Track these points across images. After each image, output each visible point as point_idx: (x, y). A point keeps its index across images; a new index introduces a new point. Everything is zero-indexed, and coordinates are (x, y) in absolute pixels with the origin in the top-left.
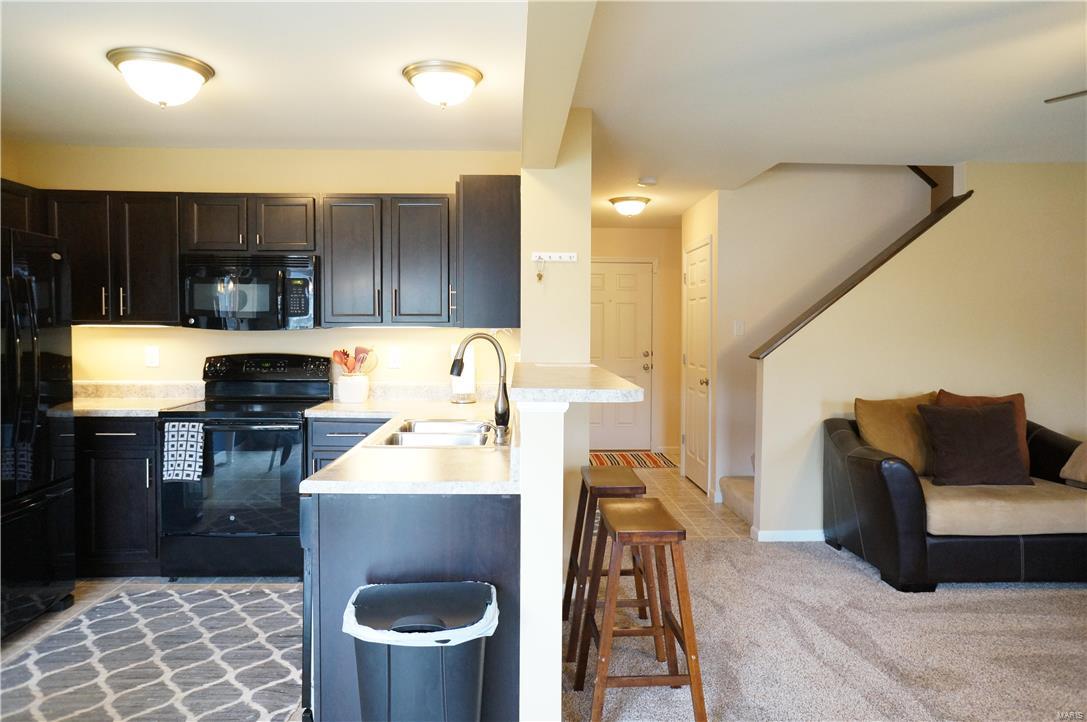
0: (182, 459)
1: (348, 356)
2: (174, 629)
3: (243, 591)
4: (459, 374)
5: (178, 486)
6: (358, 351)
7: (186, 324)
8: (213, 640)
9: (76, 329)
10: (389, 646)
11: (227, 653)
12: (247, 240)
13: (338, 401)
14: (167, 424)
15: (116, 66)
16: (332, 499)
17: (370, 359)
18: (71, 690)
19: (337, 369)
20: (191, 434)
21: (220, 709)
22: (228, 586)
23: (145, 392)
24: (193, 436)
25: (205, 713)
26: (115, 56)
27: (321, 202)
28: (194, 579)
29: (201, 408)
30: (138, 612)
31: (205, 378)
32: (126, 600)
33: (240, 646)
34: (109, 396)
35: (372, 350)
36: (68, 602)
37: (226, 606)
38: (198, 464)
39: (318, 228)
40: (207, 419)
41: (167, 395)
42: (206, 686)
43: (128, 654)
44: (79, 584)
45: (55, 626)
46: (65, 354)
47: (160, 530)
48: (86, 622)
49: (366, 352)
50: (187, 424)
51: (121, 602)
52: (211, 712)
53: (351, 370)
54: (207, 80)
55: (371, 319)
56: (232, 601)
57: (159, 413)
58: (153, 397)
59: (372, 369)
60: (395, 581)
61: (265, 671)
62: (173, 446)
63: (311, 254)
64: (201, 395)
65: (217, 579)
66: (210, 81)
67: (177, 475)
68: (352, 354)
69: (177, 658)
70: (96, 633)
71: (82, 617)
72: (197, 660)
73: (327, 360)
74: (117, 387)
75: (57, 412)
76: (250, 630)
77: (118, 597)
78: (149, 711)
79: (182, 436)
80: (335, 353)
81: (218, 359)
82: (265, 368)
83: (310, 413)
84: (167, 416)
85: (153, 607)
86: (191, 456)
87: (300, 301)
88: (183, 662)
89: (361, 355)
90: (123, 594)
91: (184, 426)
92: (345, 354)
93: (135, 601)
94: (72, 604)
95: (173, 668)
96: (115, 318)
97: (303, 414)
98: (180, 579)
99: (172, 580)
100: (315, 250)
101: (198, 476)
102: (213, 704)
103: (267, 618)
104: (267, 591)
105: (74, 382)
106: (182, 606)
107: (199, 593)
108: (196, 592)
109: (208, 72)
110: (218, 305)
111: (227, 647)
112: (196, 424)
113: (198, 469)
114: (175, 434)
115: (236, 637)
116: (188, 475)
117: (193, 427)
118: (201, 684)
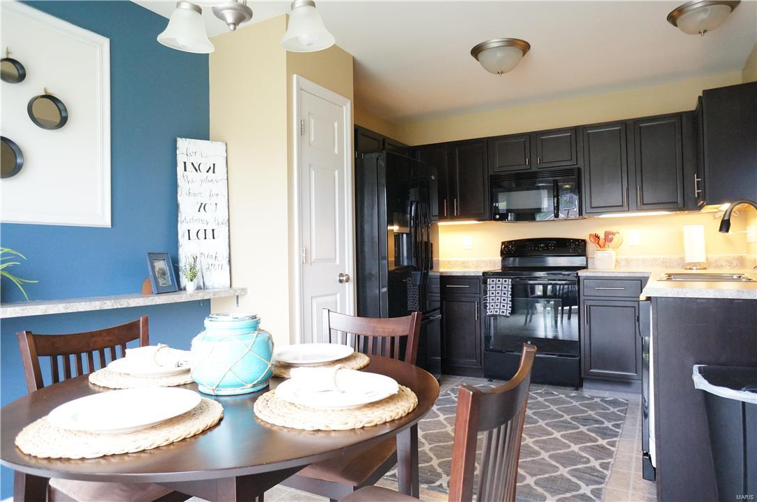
0: (498, 300)
1: (599, 238)
3: (540, 391)
4: (727, 231)
6: (607, 234)
7: (494, 219)
11: (548, 423)
12: (531, 162)
14: (488, 280)
15: (476, 57)
20: (504, 286)
21: (560, 452)
23: (465, 265)
24: (505, 287)
25: (552, 452)
26: (476, 51)
31: (501, 255)
33: (554, 420)
34: (444, 267)
35: (618, 233)
37: (534, 398)
38: (509, 305)
39: (579, 148)
41: (477, 267)
42: (543, 438)
47: (483, 347)
49: (614, 234)
50: (501, 280)
52: (555, 452)
53: (603, 247)
54: (524, 55)
55: (620, 209)
57: (483, 273)
58: (469, 268)
59: (621, 244)
61: (580, 436)
62: (493, 293)
63: (575, 167)
64: (499, 266)
66: (526, 55)
67: (496, 312)
73: (584, 241)
74: (449, 262)
76: (556, 412)
79: (499, 287)
80: (589, 236)
81: (509, 242)
82: (541, 247)
83: (582, 274)
84: (488, 275)
86: (504, 300)
89: (610, 237)
91: (499, 281)
92: (597, 237)
96: (451, 217)
97: (577, 274)
98: (494, 381)
99: (491, 381)
100: (577, 164)
101: (509, 313)
103: (564, 408)
104: (555, 393)
109: (526, 48)
111: (546, 419)
112: (507, 280)
113: (508, 308)
114: (494, 285)
115: (548, 415)
116: (503, 312)
117: (505, 281)
118: (540, 436)
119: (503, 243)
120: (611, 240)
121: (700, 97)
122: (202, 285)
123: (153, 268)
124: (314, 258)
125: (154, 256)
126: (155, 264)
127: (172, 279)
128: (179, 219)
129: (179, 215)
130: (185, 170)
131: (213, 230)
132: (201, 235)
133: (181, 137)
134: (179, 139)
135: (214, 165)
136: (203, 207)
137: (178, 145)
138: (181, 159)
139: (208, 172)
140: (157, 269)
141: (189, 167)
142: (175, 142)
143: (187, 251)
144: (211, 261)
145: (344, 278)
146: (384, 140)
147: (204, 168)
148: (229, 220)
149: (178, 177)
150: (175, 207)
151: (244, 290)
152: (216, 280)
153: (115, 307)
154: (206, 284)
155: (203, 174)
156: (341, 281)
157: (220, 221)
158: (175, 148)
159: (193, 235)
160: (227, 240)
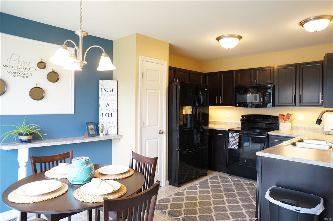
0: (233, 143)
1: (284, 116)
2: (228, 188)
3: (248, 183)
4: (319, 124)
5: (232, 150)
6: (288, 115)
7: (236, 106)
8: (237, 193)
9: (210, 107)
10: (279, 206)
11: (240, 198)
12: (253, 82)
13: (280, 130)
14: (230, 133)
15: (218, 41)
16: (266, 158)
17: (292, 117)
18: (204, 195)
19: (280, 120)
20: (236, 136)
21: (236, 211)
22: (244, 180)
23: (226, 124)
25: (233, 211)
26: (218, 39)
27: (275, 68)
28: (236, 176)
29: (240, 129)
30: (221, 181)
31: (241, 121)
32: (218, 177)
33: (244, 197)
34: (218, 124)
35: (292, 114)
36: (206, 175)
37: (243, 186)
38: (237, 145)
39: (274, 76)
40: (240, 132)
41: (231, 125)
42: (234, 204)
43: (217, 191)
44: (209, 171)
45: (203, 179)
46: (207, 113)
47: (227, 161)
48: (209, 180)
49: (291, 115)
51: (217, 178)
52: (234, 211)
53: (285, 121)
54: (240, 40)
55: (291, 104)
56: (244, 184)
57: (228, 130)
58: (228, 125)
59: (292, 121)
60: (285, 188)
61: (250, 206)
62: (231, 139)
63: (272, 84)
64: (240, 126)
65: (242, 178)
66: (241, 40)
67: (232, 147)
68: (285, 115)
69: (228, 195)
70: (211, 184)
71: (209, 179)
72: (232, 197)
73: (277, 117)
74: (220, 122)
75: (205, 128)
76: (248, 194)
77: (217, 176)
78: (220, 206)
79: (233, 136)
80: (280, 115)
81: (245, 116)
82: (258, 119)
83: (269, 133)
84: (230, 131)
85: (224, 181)
86: (235, 142)
87: (268, 99)
88: (229, 197)
89: (289, 116)
90: (218, 176)
91: (234, 134)
92: (283, 115)
93: (220, 178)
94: (207, 175)
95: (227, 197)
96: (219, 104)
97: (267, 133)
98: (232, 175)
99: (230, 175)
100: (273, 83)
101: (237, 148)
102: (235, 210)
103: (253, 192)
104: (254, 184)
105: (209, 120)
106: (231, 182)
107: (236, 180)
108: (235, 180)
109: (240, 38)
110: (246, 100)
111: (241, 196)
112: (237, 133)
113: (237, 146)
114: (232, 136)
115: (244, 194)
116: (234, 147)
117: (236, 134)
118: (233, 204)
119: (242, 116)
120: (289, 118)
121: (324, 57)
122: (107, 133)
123: (88, 128)
124: (147, 125)
125: (88, 124)
126: (89, 127)
127: (95, 132)
128: (99, 109)
129: (99, 108)
130: (102, 92)
131: (112, 113)
132: (107, 115)
133: (101, 80)
134: (100, 80)
135: (113, 89)
136: (108, 105)
137: (100, 83)
138: (100, 87)
139: (110, 92)
140: (89, 128)
141: (103, 90)
142: (99, 81)
143: (102, 121)
144: (110, 125)
145: (161, 132)
146: (189, 72)
147: (109, 91)
148: (118, 109)
149: (99, 94)
150: (98, 105)
151: (122, 136)
152: (112, 132)
153: (71, 143)
154: (109, 133)
155: (108, 93)
156: (160, 133)
157: (114, 110)
158: (99, 84)
159: (104, 115)
160: (117, 117)
